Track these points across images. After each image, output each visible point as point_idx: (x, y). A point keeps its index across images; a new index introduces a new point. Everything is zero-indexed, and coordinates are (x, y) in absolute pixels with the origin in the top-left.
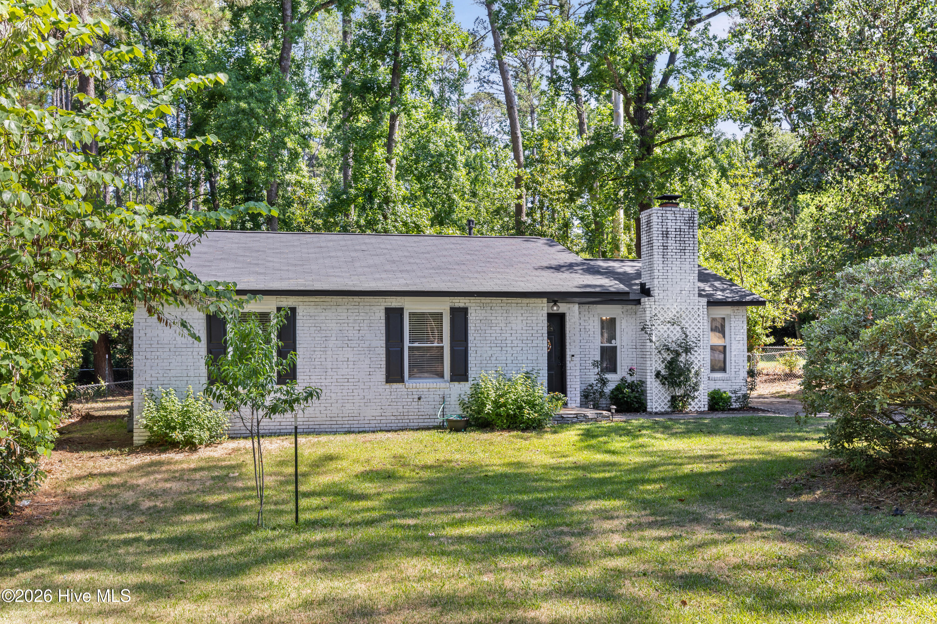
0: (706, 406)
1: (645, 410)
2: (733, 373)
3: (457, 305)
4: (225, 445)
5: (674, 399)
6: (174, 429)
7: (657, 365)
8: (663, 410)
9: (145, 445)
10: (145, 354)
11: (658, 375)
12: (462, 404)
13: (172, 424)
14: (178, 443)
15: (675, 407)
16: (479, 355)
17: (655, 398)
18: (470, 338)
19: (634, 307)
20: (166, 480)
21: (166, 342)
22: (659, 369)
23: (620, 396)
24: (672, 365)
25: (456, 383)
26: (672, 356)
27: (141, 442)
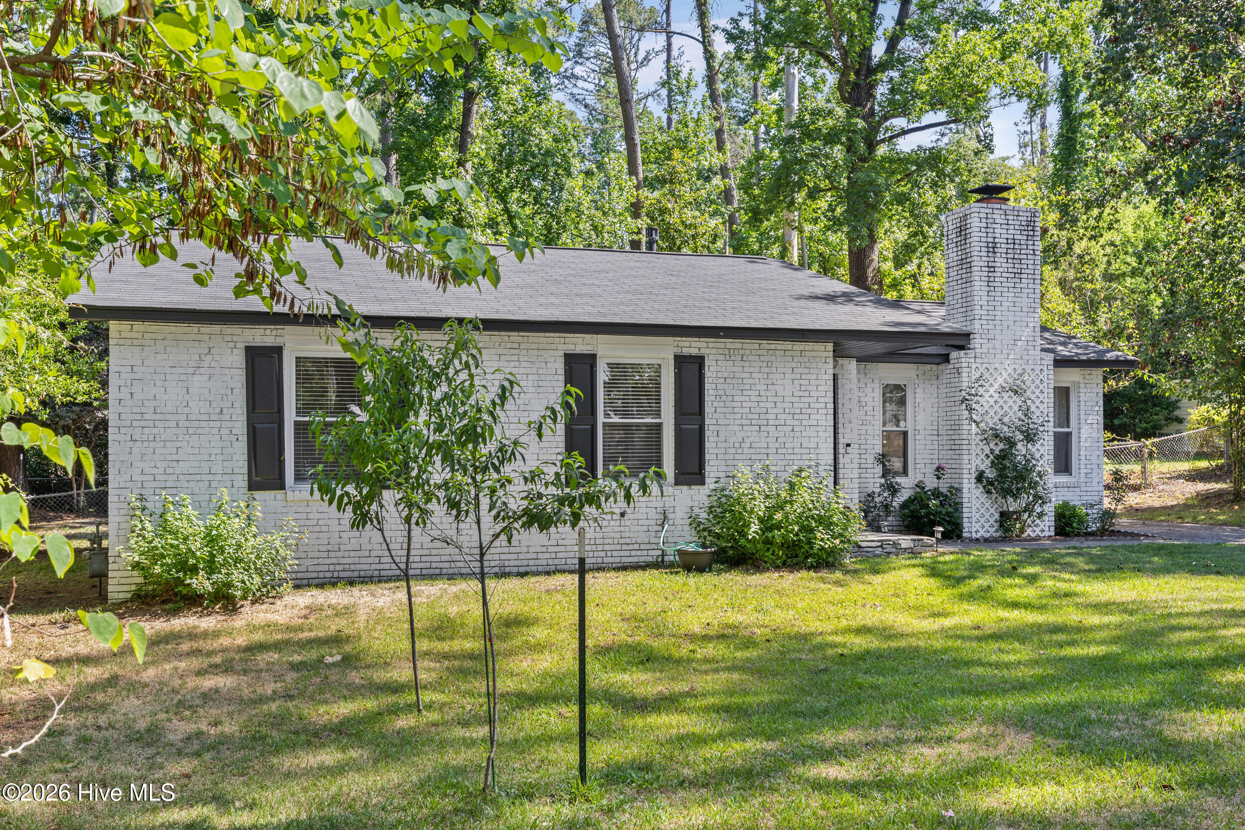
0: (1053, 529)
1: (959, 537)
2: (1083, 475)
3: (686, 351)
4: (288, 599)
5: (1005, 516)
6: (194, 570)
7: (978, 462)
8: (987, 535)
9: (131, 600)
10: (130, 431)
11: (980, 478)
12: (694, 522)
13: (192, 561)
14: (201, 596)
15: (1007, 530)
16: (722, 439)
17: (975, 516)
18: (708, 409)
19: (934, 367)
20: (200, 673)
21: (169, 409)
22: (982, 468)
23: (923, 512)
24: (1001, 460)
25: (685, 488)
26: (1001, 446)
27: (122, 596)
